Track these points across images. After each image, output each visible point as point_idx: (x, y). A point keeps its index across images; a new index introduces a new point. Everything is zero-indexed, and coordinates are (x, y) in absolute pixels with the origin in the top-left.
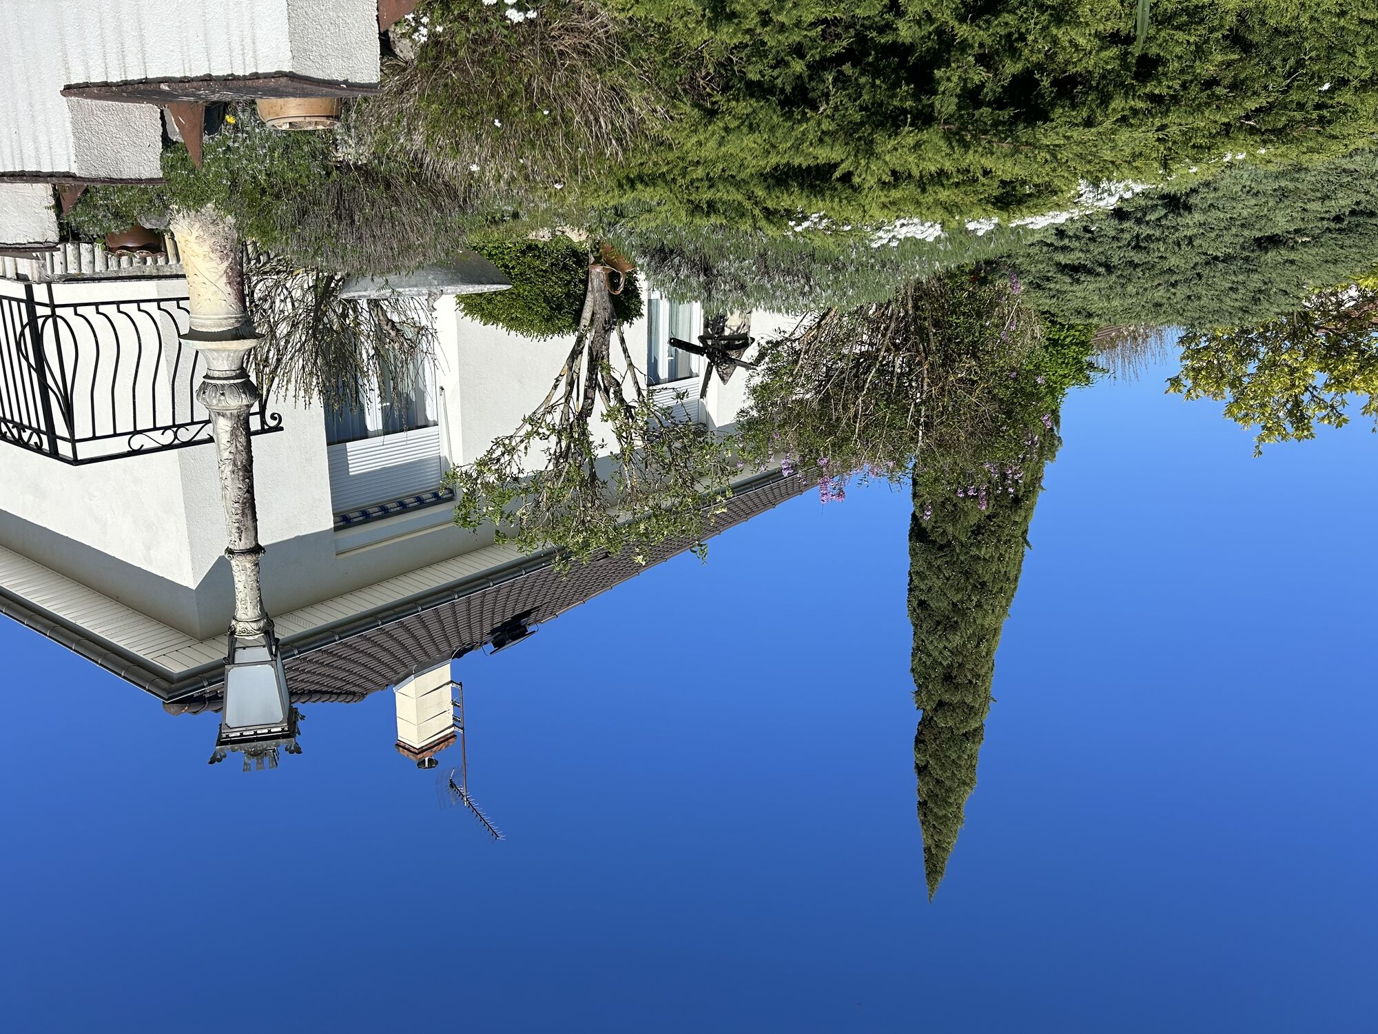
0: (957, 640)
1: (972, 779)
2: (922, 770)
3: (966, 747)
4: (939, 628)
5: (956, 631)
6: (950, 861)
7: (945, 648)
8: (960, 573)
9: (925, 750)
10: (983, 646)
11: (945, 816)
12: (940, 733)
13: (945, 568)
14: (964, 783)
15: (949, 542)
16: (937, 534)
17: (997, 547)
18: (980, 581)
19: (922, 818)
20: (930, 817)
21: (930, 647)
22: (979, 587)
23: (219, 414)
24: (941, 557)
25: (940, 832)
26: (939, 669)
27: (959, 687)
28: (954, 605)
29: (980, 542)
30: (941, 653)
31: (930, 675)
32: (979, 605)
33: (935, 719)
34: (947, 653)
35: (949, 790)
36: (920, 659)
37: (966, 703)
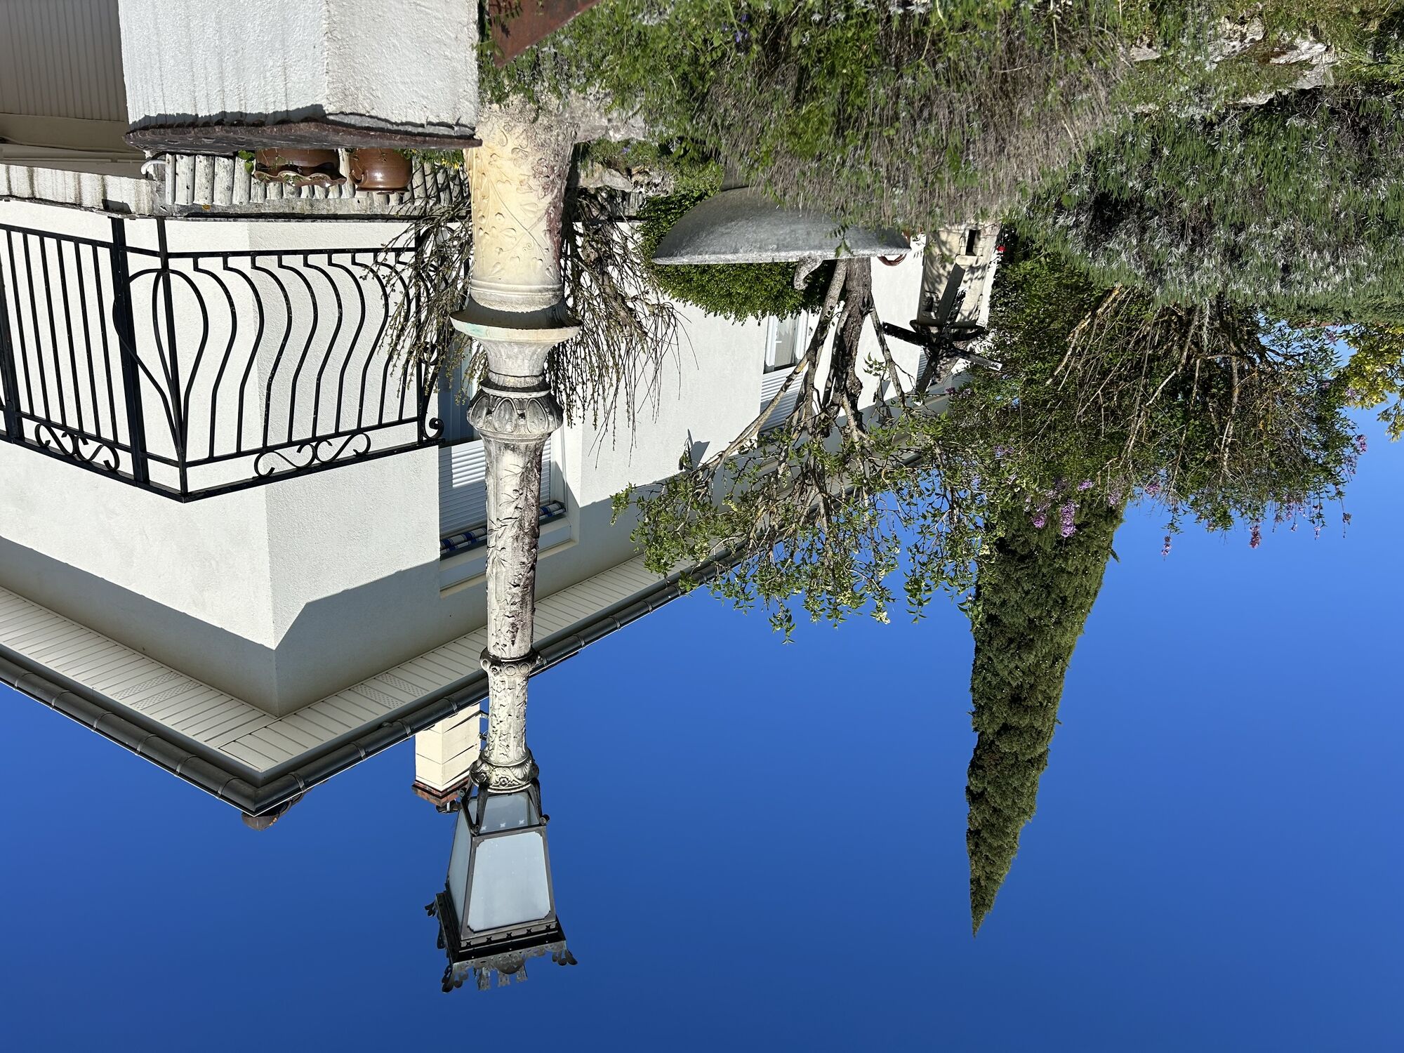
0: (1031, 659)
1: (1031, 808)
2: (975, 798)
3: (1030, 774)
4: (1012, 646)
5: (1032, 649)
6: (998, 894)
7: (1017, 667)
8: (1042, 586)
9: (984, 777)
10: (1058, 666)
11: (1000, 847)
12: (1002, 758)
13: (1026, 581)
14: (1024, 812)
15: (1031, 552)
16: (1018, 543)
17: (1083, 560)
18: (1061, 595)
19: (973, 848)
20: (983, 848)
21: (999, 667)
22: (1060, 602)
23: (507, 446)
24: (1022, 569)
25: (993, 864)
26: (1006, 690)
27: (1029, 710)
28: (1031, 621)
29: (1067, 553)
30: (1011, 672)
31: (995, 696)
32: (1058, 623)
33: (997, 743)
34: (1018, 673)
35: (1008, 819)
36: (985, 678)
37: (1034, 727)
